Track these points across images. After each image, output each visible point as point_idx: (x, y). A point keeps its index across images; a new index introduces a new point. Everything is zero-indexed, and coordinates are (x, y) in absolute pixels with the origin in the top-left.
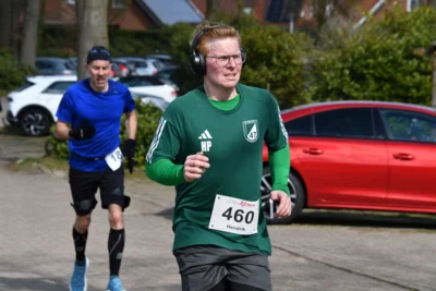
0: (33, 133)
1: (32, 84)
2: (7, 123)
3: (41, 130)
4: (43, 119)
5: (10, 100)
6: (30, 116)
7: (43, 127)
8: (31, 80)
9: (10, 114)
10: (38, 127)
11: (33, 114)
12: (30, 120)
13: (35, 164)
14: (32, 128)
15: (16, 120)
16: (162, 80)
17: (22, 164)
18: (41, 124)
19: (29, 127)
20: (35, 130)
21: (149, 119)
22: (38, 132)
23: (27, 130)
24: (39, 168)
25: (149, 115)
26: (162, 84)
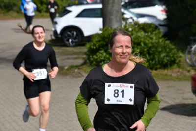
0: (71, 44)
1: (69, 12)
2: (53, 38)
3: (76, 42)
4: (77, 35)
5: (56, 23)
6: (69, 33)
7: (77, 40)
8: (69, 9)
9: (55, 32)
10: (74, 40)
11: (70, 32)
12: (69, 36)
13: (76, 70)
14: (70, 40)
15: (60, 36)
16: (153, 3)
17: (67, 69)
18: (76, 38)
19: (68, 40)
20: (72, 42)
21: (151, 36)
22: (74, 44)
23: (67, 42)
24: (80, 73)
25: (152, 34)
26: (154, 5)
